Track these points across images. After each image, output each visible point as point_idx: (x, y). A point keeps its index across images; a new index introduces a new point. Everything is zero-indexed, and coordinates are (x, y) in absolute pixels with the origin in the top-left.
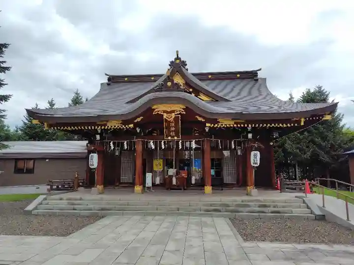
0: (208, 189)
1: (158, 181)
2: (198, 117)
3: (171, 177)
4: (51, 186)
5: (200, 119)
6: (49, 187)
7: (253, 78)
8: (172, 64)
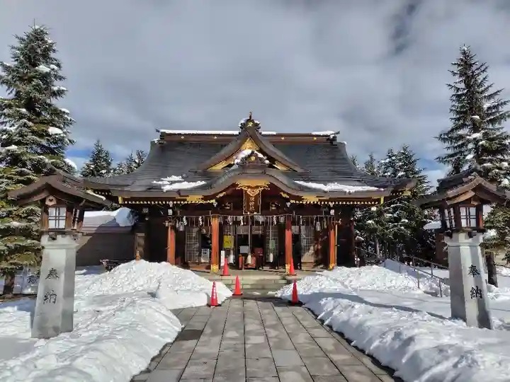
1: (231, 260)
2: (282, 193)
3: (246, 255)
5: (284, 195)
7: (331, 142)
8: (243, 126)
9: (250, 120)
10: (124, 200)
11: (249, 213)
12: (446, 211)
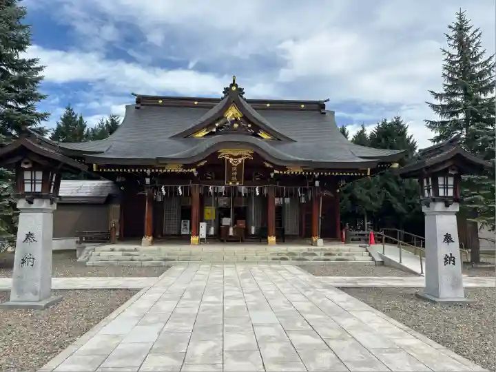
0: (272, 239)
1: (212, 232)
2: (265, 163)
3: (227, 227)
4: (81, 239)
5: (268, 165)
6: (78, 239)
7: (319, 110)
8: (227, 91)
9: (233, 84)
10: (98, 167)
11: (231, 183)
12: (425, 181)
